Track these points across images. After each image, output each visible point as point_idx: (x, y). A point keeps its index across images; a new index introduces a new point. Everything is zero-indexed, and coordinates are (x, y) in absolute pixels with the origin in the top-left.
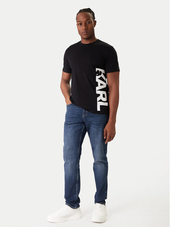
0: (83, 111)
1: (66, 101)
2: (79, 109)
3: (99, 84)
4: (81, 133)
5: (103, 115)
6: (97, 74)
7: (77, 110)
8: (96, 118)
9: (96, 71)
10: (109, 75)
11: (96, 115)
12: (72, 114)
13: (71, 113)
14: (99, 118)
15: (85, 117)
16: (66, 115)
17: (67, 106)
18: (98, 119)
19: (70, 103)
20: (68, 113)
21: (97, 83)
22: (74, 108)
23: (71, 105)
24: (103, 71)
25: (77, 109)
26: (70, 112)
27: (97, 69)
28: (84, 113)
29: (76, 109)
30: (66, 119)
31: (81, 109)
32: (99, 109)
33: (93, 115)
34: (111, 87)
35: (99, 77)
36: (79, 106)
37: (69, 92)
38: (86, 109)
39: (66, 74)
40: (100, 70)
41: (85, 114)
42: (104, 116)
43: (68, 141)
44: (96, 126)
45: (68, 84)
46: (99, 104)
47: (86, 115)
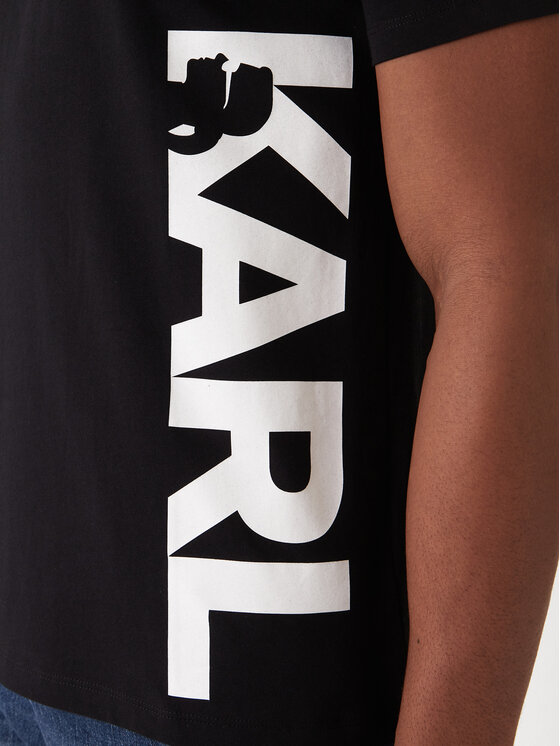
3: (219, 283)
6: (185, 130)
9: (177, 73)
21: (191, 257)
27: (186, 47)
34: (437, 281)
35: (232, 152)
40: (238, 49)
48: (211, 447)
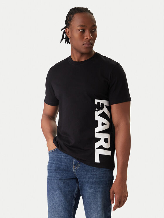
0: (74, 160)
1: (48, 145)
2: (67, 157)
3: (100, 124)
4: (73, 196)
5: (104, 169)
7: (65, 159)
8: (93, 173)
9: (96, 104)
10: (114, 107)
11: (93, 168)
12: (57, 164)
13: (55, 164)
14: (98, 173)
15: (76, 170)
16: (48, 166)
17: (50, 153)
18: (95, 174)
19: (54, 147)
20: (51, 163)
21: (97, 121)
22: (60, 155)
23: (55, 150)
24: (105, 102)
25: (65, 157)
26: (55, 162)
27: (97, 101)
28: (75, 164)
29: (63, 157)
30: (48, 172)
31: (70, 157)
32: (97, 160)
33: (88, 167)
34: (117, 126)
35: (101, 112)
36: (67, 154)
37: (53, 132)
38: (78, 159)
39: (50, 108)
40: (101, 101)
41: (76, 166)
42: (105, 171)
43: (55, 208)
44: (93, 186)
45: (52, 122)
46: (98, 153)
47: (78, 167)
48: (99, 139)
